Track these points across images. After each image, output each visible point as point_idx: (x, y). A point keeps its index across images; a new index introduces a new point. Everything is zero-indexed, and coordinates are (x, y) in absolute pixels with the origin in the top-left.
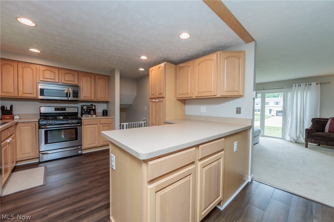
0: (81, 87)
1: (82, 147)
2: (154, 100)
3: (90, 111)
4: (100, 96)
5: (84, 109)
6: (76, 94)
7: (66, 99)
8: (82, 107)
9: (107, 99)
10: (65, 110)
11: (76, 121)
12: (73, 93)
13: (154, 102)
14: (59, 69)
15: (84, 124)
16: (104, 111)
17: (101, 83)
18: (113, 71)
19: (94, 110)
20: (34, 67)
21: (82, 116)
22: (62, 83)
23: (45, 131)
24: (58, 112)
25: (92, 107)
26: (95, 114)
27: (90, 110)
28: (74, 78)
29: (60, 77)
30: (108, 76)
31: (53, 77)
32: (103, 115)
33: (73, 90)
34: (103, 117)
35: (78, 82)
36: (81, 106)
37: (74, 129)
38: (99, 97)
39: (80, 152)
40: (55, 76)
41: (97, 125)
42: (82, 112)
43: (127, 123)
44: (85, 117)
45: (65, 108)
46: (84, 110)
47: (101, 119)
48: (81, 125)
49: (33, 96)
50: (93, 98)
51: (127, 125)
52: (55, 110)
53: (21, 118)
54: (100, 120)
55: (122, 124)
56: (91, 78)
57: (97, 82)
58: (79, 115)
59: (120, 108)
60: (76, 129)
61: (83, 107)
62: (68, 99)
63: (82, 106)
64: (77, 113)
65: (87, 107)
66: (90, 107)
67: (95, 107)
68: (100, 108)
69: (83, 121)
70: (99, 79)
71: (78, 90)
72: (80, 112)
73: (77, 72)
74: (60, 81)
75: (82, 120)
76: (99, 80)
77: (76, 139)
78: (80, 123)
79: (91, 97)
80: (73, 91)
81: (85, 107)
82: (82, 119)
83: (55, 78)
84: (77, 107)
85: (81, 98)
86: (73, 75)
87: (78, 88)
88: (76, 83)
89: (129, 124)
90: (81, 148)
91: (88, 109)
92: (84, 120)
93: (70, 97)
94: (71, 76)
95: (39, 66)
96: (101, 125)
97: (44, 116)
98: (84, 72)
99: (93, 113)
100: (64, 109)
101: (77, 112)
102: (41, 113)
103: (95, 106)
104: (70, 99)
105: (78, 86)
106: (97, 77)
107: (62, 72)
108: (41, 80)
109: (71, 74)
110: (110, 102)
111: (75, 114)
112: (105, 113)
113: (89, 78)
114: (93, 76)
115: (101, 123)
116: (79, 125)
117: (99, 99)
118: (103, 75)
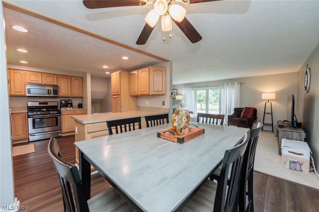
0: (60, 86)
2: (114, 97)
3: (68, 104)
4: (76, 92)
5: (62, 103)
6: (56, 92)
7: (48, 95)
8: (61, 102)
9: (82, 96)
10: (48, 104)
11: (56, 112)
13: (114, 98)
14: (42, 73)
15: (63, 114)
16: (79, 104)
17: (76, 83)
18: (85, 74)
19: (71, 104)
20: (22, 72)
21: (61, 108)
22: (45, 84)
23: (33, 119)
24: (42, 105)
25: (69, 101)
26: (72, 107)
28: (54, 80)
29: (42, 79)
30: (82, 78)
31: (37, 80)
32: (79, 107)
34: (78, 109)
35: (57, 83)
37: (55, 118)
38: (75, 94)
39: (60, 135)
40: (39, 78)
42: (61, 105)
44: (63, 110)
45: (47, 103)
46: (63, 104)
47: (76, 111)
48: (61, 115)
49: (22, 94)
50: (69, 95)
52: (39, 104)
53: (13, 110)
57: (73, 83)
58: (59, 108)
59: (91, 102)
60: (57, 118)
61: (62, 102)
63: (61, 101)
65: (65, 102)
66: (67, 102)
67: (72, 102)
68: (76, 103)
69: (62, 112)
71: (57, 89)
72: (59, 105)
73: (56, 75)
74: (42, 83)
75: (61, 112)
76: (74, 81)
77: (57, 125)
78: (59, 112)
79: (68, 94)
80: (53, 90)
81: (63, 102)
83: (39, 80)
84: (57, 102)
85: (60, 95)
86: (53, 77)
88: (55, 83)
90: (61, 132)
91: (66, 103)
92: (63, 112)
93: (51, 94)
94: (52, 78)
95: (26, 71)
97: (31, 109)
98: (62, 75)
99: (70, 106)
101: (57, 105)
102: (28, 107)
103: (71, 100)
104: (51, 95)
105: (57, 86)
106: (73, 79)
107: (44, 75)
108: (28, 82)
109: (52, 77)
110: (84, 98)
111: (56, 107)
112: (80, 106)
113: (66, 80)
114: (69, 77)
115: (76, 114)
116: (59, 115)
117: (75, 96)
118: (78, 77)
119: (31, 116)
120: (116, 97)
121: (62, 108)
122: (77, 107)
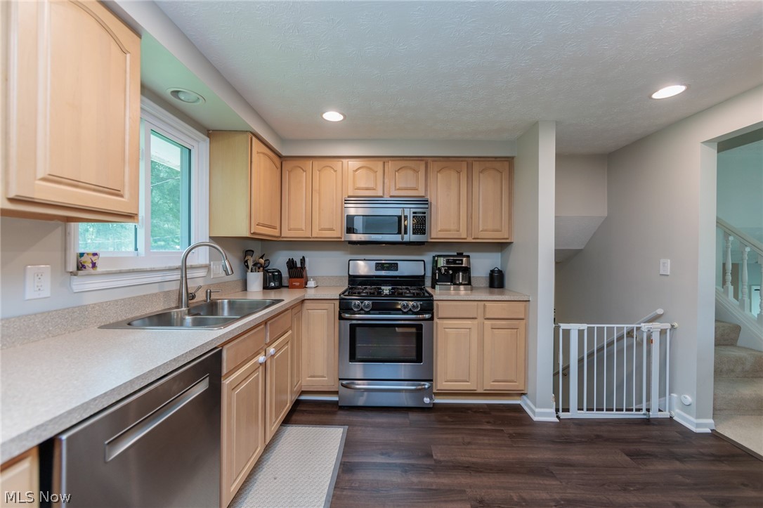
0: (434, 203)
1: (432, 385)
3: (455, 272)
5: (439, 266)
6: (421, 225)
7: (397, 238)
8: (435, 262)
9: (506, 237)
10: (397, 270)
11: (419, 303)
12: (414, 221)
14: (385, 160)
15: (440, 316)
16: (492, 272)
17: (487, 187)
19: (467, 270)
20: (337, 164)
21: (433, 287)
22: (391, 197)
23: (351, 325)
24: (383, 273)
25: (462, 260)
26: (469, 283)
27: (456, 270)
28: (417, 179)
29: (386, 181)
30: (509, 161)
31: (371, 185)
32: (492, 285)
33: (414, 213)
34: (491, 293)
35: (426, 190)
36: (431, 259)
38: (481, 229)
39: (427, 400)
40: (376, 179)
41: (475, 322)
42: (434, 274)
43: (584, 326)
44: (440, 294)
45: (397, 264)
46: (439, 269)
47: (487, 304)
48: (432, 319)
49: (335, 236)
50: (463, 235)
51: (581, 332)
52: (377, 270)
53: (319, 284)
54: (485, 306)
55: (563, 326)
56: (459, 172)
57: (475, 183)
58: (428, 282)
60: (419, 327)
61: (437, 261)
62: (402, 238)
63: (434, 257)
64: (423, 277)
65: (448, 262)
66: (454, 262)
67: (469, 262)
68: (481, 265)
69: (437, 305)
70: (481, 172)
71: (425, 213)
72: (429, 274)
73: (423, 163)
74: (385, 192)
75: (435, 303)
76: (481, 175)
77: (419, 359)
78: (428, 307)
79: (458, 231)
80: (414, 217)
81: (442, 262)
82: (433, 300)
83: (376, 185)
84: (423, 261)
85: (433, 236)
86: (414, 170)
87: (426, 206)
88: (421, 192)
89: (590, 330)
90: (431, 388)
91: (450, 268)
92: (439, 302)
93: (406, 233)
94: (410, 173)
95: (347, 160)
96: (487, 322)
97: (355, 281)
98: (441, 159)
99: (463, 280)
100: (394, 266)
101: (423, 274)
102: (350, 276)
103: (468, 257)
104: (407, 238)
105: (424, 201)
106: (476, 167)
107: (390, 166)
108: (350, 194)
109: (411, 168)
110: (514, 245)
111: (417, 281)
112: (497, 280)
113: (454, 175)
114: (464, 164)
115: (487, 317)
116: (427, 316)
117: (480, 237)
118: (494, 159)
119: (347, 315)
121: (437, 287)
122: (486, 283)
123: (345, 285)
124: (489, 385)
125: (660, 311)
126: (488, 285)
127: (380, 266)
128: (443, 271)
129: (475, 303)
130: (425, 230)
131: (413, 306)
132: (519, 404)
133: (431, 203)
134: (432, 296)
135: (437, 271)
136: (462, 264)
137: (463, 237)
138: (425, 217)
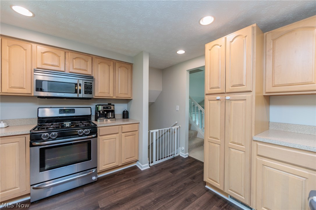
1: (97, 169)
2: (218, 98)
4: (121, 91)
5: (99, 110)
6: (89, 89)
7: (75, 95)
8: (97, 108)
9: (130, 97)
10: (74, 112)
11: (89, 130)
12: (85, 87)
13: (218, 100)
14: (66, 51)
15: (101, 135)
16: (124, 111)
17: (121, 75)
18: (139, 56)
19: (113, 111)
20: (28, 46)
21: (96, 120)
22: (70, 72)
23: (41, 149)
24: (64, 115)
25: (111, 107)
26: (114, 117)
27: (108, 112)
28: (87, 65)
29: (66, 63)
30: (131, 65)
31: (56, 63)
32: (124, 117)
33: (85, 83)
34: (124, 121)
35: (92, 72)
36: (95, 106)
37: (86, 144)
38: (119, 93)
39: (94, 178)
40: (59, 61)
41: (118, 135)
42: (96, 114)
43: (157, 130)
44: (100, 124)
45: (74, 109)
46: (99, 112)
47: (123, 126)
48: (96, 137)
49: (26, 92)
50: (111, 95)
51: (157, 132)
52: (60, 113)
54: (122, 127)
55: (151, 131)
56: (109, 66)
57: (117, 72)
58: (93, 118)
60: (89, 143)
61: (98, 108)
62: (78, 95)
63: (96, 106)
64: (90, 116)
65: (104, 108)
66: (107, 108)
67: (114, 108)
68: (119, 109)
69: (99, 129)
70: (120, 67)
71: (91, 83)
72: (94, 114)
73: (91, 57)
74: (66, 69)
75: (98, 128)
76: (119, 69)
77: (89, 158)
78: (94, 131)
79: (109, 93)
80: (85, 85)
81: (101, 108)
83: (59, 64)
84: (90, 108)
85: (96, 95)
86: (85, 60)
87: (93, 78)
88: (89, 72)
89: (159, 131)
90: (96, 171)
91: (105, 111)
92: (100, 128)
93: (80, 93)
94: (83, 62)
95: (36, 45)
96: (123, 134)
97: (42, 121)
98: (100, 58)
99: (111, 116)
100: (73, 111)
101: (90, 114)
102: (39, 118)
103: (114, 105)
104: (81, 96)
105: (91, 78)
106: (117, 64)
107: (69, 55)
108: (38, 67)
109: (83, 59)
110: (133, 100)
111: (87, 118)
112: (126, 115)
113: (107, 67)
114: (112, 63)
115: (123, 131)
116: (94, 136)
117: (119, 96)
118: (125, 63)
119: (37, 143)
120: (228, 98)
121: (98, 120)
122: (121, 117)
123: (36, 124)
124: (124, 161)
125: (176, 122)
126: (122, 117)
127: (62, 111)
128: (101, 112)
129: (118, 126)
130: (92, 92)
131: (86, 132)
132: (136, 165)
133: (95, 78)
134: (96, 125)
135: (98, 113)
136: (111, 109)
137: (111, 96)
138: (91, 85)
